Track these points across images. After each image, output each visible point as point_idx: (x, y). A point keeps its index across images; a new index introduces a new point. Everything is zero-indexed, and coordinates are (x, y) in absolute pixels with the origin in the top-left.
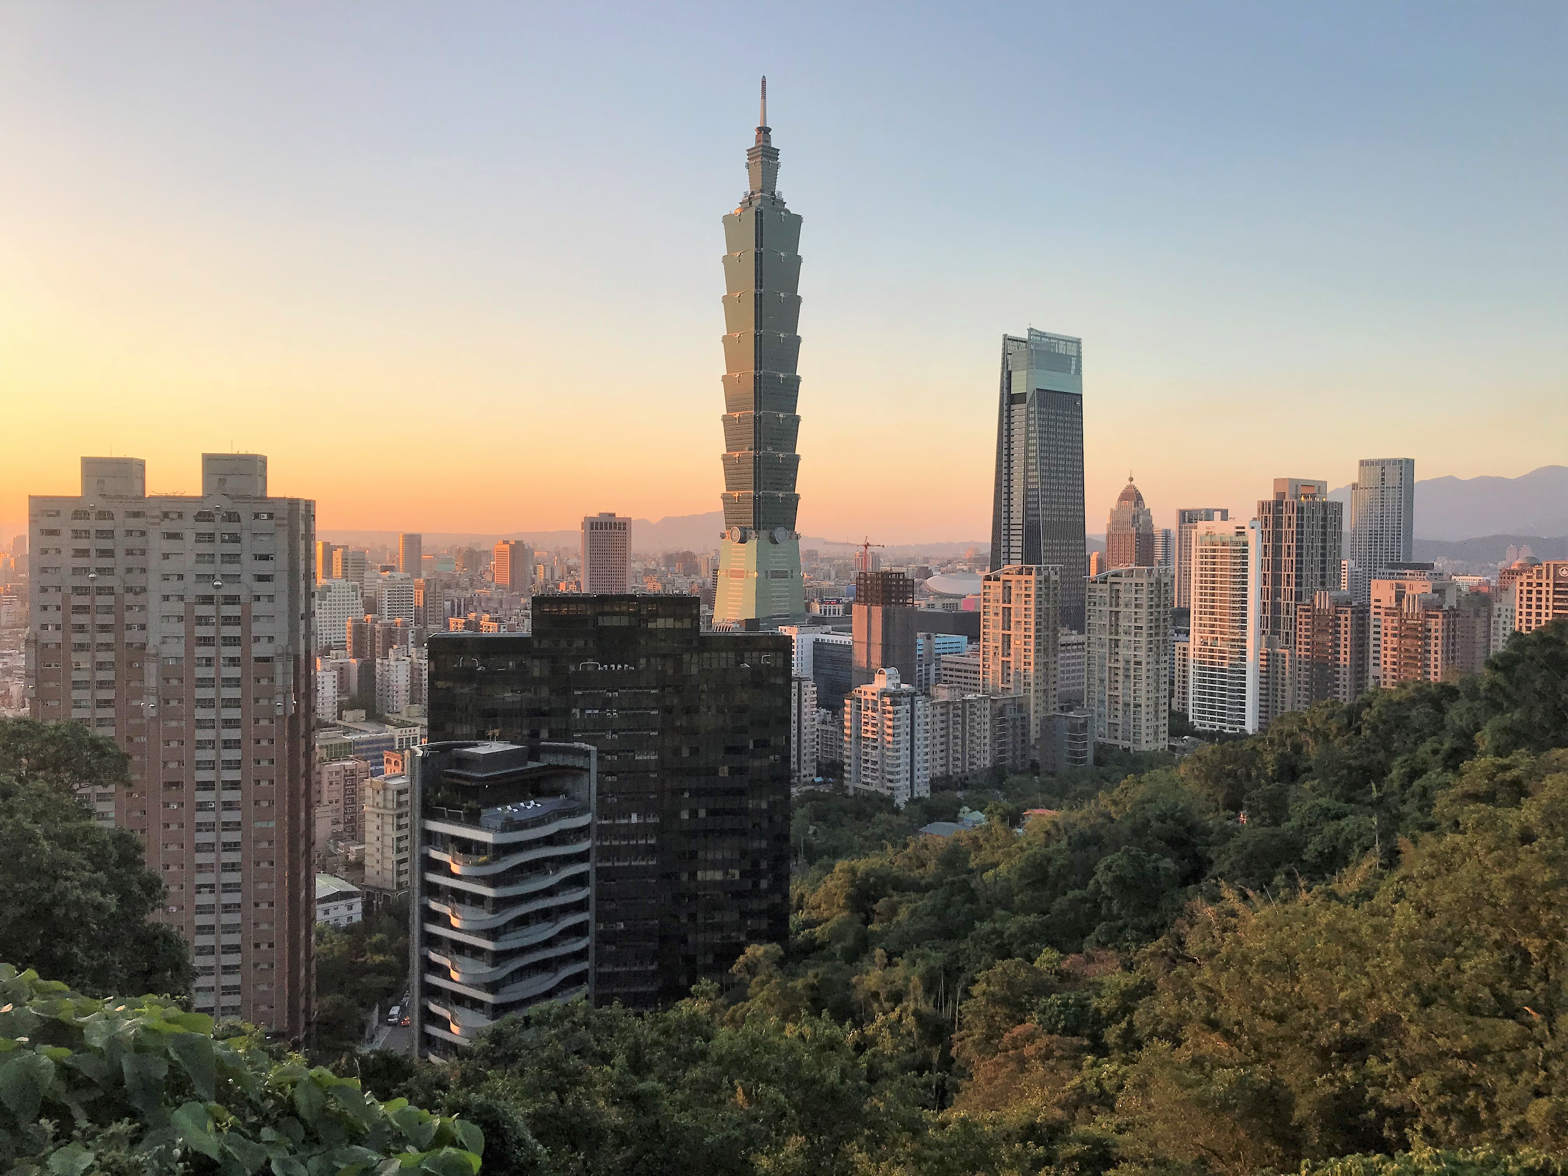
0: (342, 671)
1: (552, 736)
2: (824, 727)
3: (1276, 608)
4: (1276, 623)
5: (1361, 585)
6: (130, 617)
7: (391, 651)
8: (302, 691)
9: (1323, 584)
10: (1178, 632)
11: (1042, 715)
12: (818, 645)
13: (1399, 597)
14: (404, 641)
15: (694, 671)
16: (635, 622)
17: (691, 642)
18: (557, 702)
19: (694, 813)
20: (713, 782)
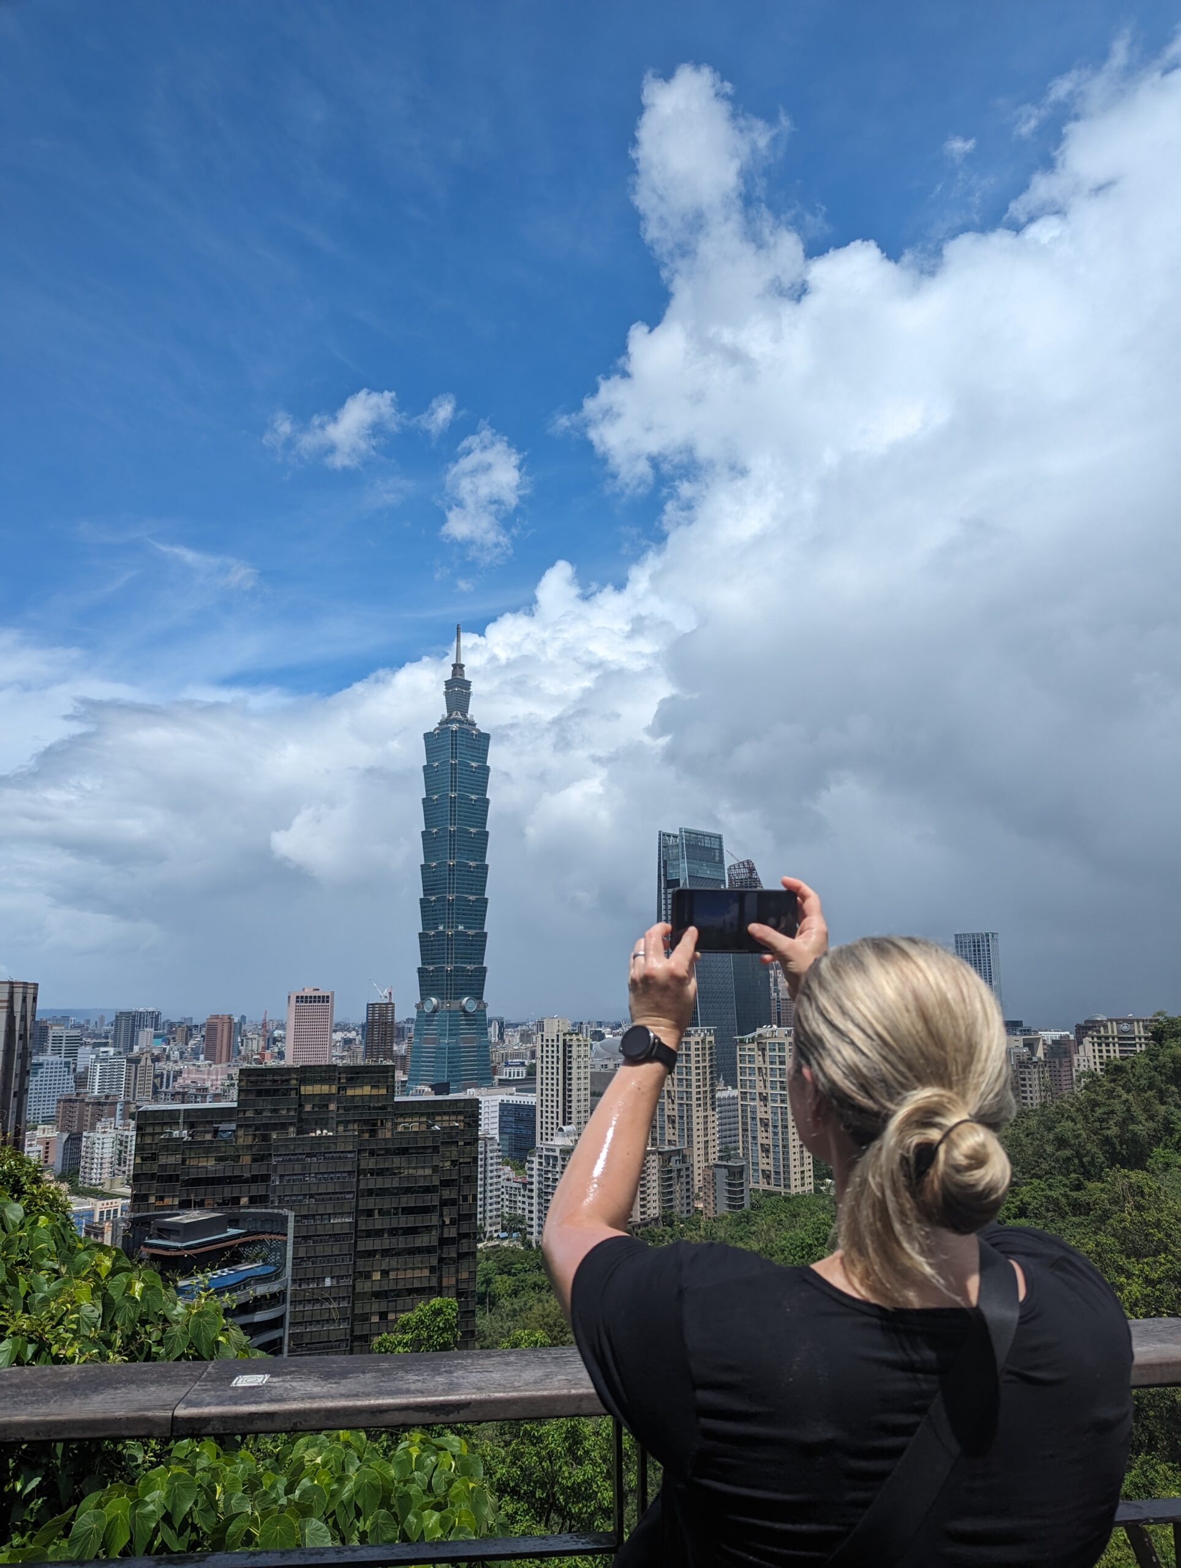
0: (48, 1145)
1: (253, 1200)
2: (508, 1184)
11: (703, 1165)
12: (504, 1107)
14: (112, 1114)
15: (388, 1135)
16: (334, 1089)
17: (384, 1108)
18: (258, 1169)
19: (385, 1273)
20: (401, 1242)
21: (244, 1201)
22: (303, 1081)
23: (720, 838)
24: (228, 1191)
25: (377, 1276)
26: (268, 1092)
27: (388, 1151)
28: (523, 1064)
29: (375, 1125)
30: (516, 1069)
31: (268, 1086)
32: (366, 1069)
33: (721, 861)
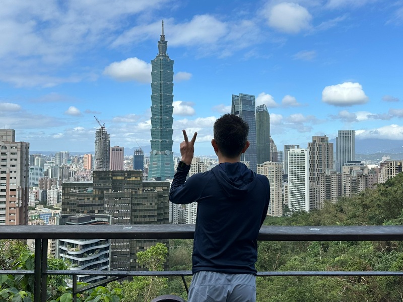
0: (37, 193)
1: (99, 212)
2: (180, 209)
3: (314, 174)
4: (314, 179)
5: (339, 167)
7: (52, 187)
8: (24, 199)
9: (328, 167)
10: (285, 181)
13: (351, 171)
14: (56, 184)
15: (141, 193)
16: (123, 178)
17: (139, 184)
18: (100, 202)
21: (96, 212)
22: (114, 175)
24: (91, 208)
26: (102, 179)
27: (140, 198)
29: (136, 189)
31: (103, 176)
32: (134, 172)
33: (254, 105)
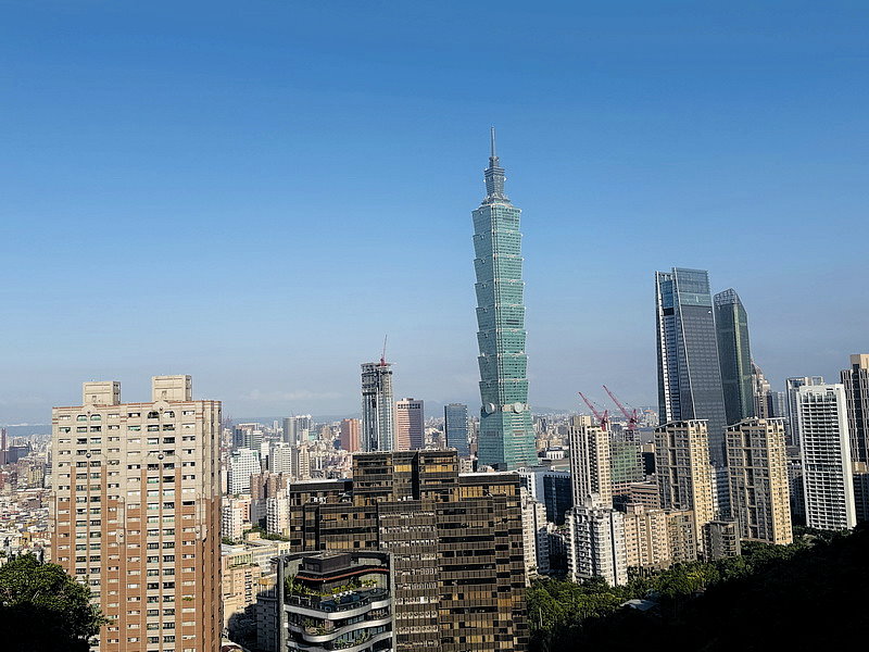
1: (367, 544)
6: (109, 480)
12: (547, 480)
15: (456, 500)
17: (452, 481)
18: (371, 523)
19: (461, 596)
20: (472, 575)
21: (362, 544)
23: (706, 273)
25: (455, 598)
26: (372, 471)
27: (456, 512)
28: (561, 449)
29: (446, 493)
30: (556, 453)
31: (372, 467)
32: (438, 454)
33: (708, 292)
